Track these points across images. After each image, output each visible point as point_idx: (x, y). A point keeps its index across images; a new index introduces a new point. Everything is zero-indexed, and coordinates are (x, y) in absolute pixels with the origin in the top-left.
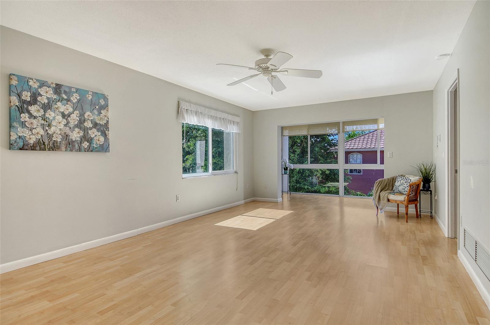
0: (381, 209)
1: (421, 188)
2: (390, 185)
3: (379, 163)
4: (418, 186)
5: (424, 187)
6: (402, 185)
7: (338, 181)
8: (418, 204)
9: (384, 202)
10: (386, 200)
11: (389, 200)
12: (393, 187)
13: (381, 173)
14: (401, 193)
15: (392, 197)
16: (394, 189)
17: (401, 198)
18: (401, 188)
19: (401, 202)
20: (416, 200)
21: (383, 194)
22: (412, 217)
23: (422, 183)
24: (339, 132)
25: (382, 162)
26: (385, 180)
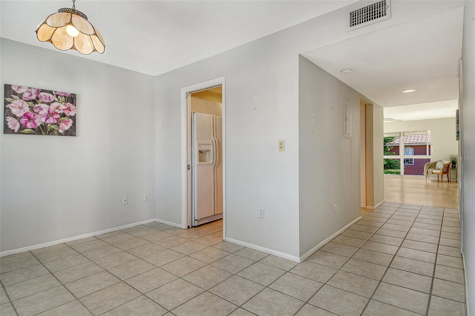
0: (429, 178)
1: (451, 166)
2: (434, 166)
3: (428, 155)
4: (449, 165)
5: (452, 166)
6: (440, 166)
7: (400, 169)
8: (449, 175)
9: (430, 173)
10: (431, 173)
11: (432, 173)
12: (435, 167)
13: (429, 160)
14: (439, 169)
15: (434, 171)
16: (436, 168)
17: (439, 171)
18: (439, 167)
19: (439, 173)
20: (448, 172)
21: (429, 170)
22: (445, 182)
23: (451, 164)
24: (400, 136)
25: (430, 154)
26: (431, 163)
